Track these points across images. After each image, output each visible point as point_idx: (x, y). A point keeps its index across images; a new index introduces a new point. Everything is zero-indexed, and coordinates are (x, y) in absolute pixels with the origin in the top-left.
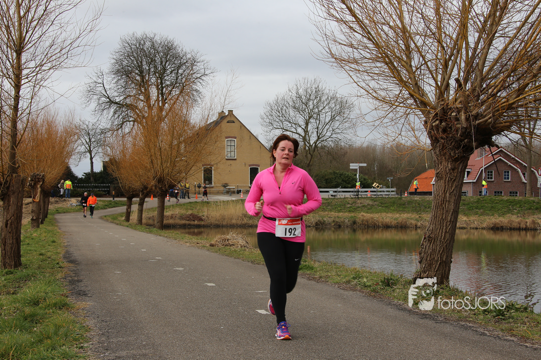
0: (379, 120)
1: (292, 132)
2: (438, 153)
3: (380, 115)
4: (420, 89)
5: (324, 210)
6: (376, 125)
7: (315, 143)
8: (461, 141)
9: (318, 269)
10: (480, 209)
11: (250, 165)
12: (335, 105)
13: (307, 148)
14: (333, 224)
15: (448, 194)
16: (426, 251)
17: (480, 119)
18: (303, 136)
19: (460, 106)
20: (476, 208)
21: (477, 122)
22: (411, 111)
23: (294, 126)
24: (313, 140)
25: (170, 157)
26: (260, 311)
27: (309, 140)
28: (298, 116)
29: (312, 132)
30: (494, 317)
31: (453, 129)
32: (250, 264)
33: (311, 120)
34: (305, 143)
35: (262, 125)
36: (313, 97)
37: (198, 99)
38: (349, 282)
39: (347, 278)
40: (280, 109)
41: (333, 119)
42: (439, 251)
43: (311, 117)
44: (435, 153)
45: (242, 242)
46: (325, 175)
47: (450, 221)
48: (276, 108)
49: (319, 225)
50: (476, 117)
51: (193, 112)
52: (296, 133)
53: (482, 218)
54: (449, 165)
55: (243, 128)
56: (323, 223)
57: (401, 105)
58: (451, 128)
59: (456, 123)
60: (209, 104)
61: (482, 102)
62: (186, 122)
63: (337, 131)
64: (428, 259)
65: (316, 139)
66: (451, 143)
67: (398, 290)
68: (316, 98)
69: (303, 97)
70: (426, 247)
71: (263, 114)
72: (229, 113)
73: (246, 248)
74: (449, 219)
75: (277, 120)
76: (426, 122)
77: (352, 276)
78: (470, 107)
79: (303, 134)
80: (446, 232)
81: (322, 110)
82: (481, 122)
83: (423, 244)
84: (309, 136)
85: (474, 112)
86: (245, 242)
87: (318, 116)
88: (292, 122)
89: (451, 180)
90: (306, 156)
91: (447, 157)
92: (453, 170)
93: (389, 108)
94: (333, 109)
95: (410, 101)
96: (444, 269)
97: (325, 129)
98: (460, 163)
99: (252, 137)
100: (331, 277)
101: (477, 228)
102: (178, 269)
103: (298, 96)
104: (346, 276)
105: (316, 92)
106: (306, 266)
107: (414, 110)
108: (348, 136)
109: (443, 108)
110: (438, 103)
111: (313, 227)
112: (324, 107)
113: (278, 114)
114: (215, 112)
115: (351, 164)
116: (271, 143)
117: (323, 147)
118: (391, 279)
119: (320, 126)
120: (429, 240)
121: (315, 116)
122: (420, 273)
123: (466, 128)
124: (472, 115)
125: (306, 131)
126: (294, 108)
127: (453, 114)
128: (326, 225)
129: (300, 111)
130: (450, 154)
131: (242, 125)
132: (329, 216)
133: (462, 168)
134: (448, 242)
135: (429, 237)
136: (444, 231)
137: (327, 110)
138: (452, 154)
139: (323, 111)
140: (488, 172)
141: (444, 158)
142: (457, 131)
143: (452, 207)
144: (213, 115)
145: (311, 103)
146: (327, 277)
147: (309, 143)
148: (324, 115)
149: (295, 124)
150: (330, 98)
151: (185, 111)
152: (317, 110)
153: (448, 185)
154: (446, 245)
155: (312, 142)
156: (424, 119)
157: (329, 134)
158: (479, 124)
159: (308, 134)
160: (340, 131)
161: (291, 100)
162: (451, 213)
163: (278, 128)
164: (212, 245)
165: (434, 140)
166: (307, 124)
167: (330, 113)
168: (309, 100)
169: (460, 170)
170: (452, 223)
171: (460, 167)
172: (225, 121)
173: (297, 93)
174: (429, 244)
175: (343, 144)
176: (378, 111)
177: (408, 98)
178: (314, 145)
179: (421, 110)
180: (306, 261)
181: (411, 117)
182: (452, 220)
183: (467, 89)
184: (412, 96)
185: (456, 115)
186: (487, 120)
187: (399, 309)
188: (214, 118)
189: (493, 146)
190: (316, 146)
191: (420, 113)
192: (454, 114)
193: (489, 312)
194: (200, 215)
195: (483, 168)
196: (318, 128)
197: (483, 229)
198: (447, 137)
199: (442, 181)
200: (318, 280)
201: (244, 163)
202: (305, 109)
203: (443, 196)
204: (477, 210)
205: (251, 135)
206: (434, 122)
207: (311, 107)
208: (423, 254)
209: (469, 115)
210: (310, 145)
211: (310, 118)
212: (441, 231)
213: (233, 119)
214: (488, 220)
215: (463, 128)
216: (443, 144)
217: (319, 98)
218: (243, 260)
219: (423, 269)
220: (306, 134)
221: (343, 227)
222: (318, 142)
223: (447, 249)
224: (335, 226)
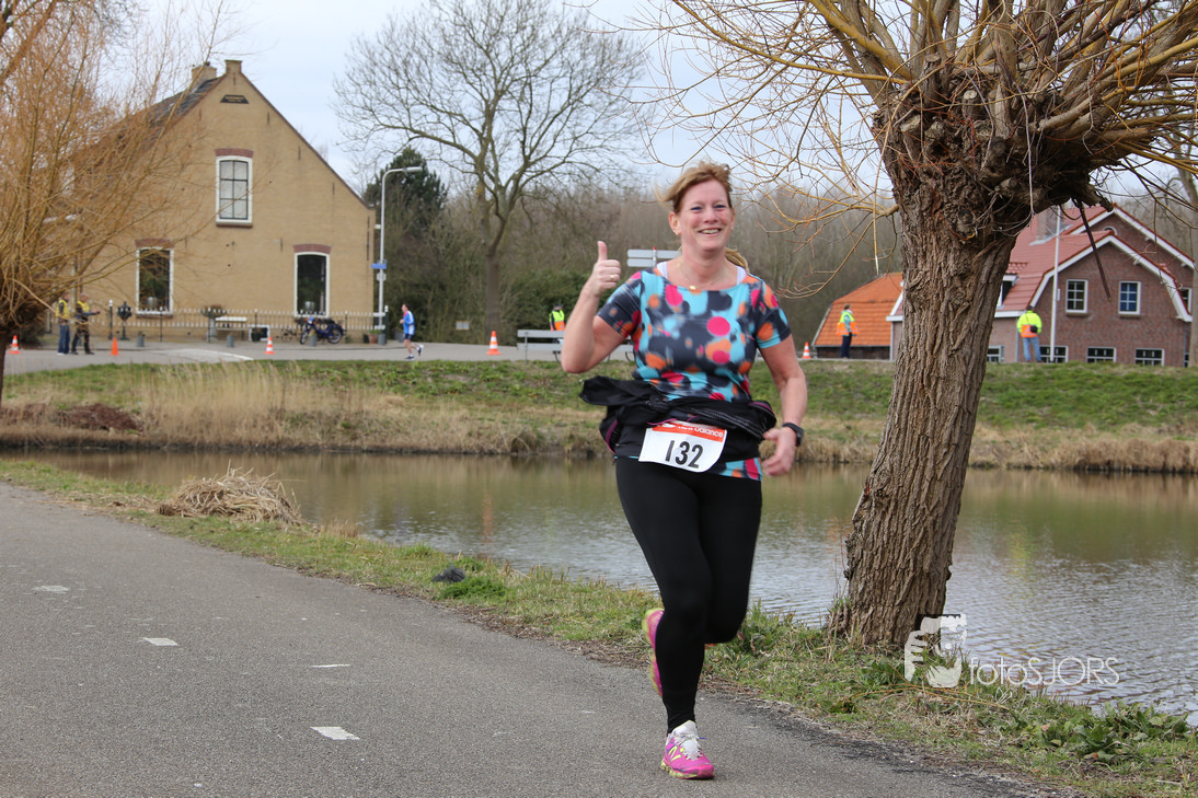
0: (729, 111)
1: (441, 141)
2: (915, 222)
3: (733, 93)
4: (864, 11)
5: (539, 400)
6: (719, 125)
7: (516, 178)
8: (992, 183)
9: (520, 593)
10: (1040, 405)
11: (298, 248)
12: (584, 56)
13: (489, 196)
14: (568, 447)
15: (943, 357)
16: (870, 539)
17: (1053, 114)
18: (477, 153)
19: (989, 69)
20: (1028, 402)
21: (1044, 123)
22: (834, 83)
23: (447, 121)
24: (508, 167)
25: (24, 210)
26: (325, 731)
27: (496, 170)
28: (459, 87)
29: (507, 144)
30: (1081, 755)
31: (967, 145)
32: (295, 574)
33: (504, 103)
34: (482, 180)
35: (339, 114)
36: (509, 26)
37: (123, 16)
38: (617, 637)
39: (613, 626)
40: (399, 62)
41: (574, 100)
42: (911, 540)
43: (503, 92)
44: (906, 222)
45: (269, 503)
46: (547, 286)
47: (949, 445)
48: (387, 57)
49: (524, 449)
50: (1042, 107)
51: (104, 60)
52: (454, 145)
53: (1047, 433)
54: (951, 262)
55: (275, 120)
56: (538, 443)
57: (801, 61)
58: (958, 140)
59: (975, 124)
60: (159, 37)
61: (1061, 59)
62: (81, 95)
63: (588, 140)
64: (876, 565)
65: (519, 164)
66: (959, 190)
67: (776, 665)
68: (520, 28)
69: (476, 24)
70: (868, 527)
71: (342, 77)
72: (228, 69)
73: (280, 521)
74: (946, 437)
75: (392, 100)
76: (879, 120)
77: (629, 619)
78: (1023, 72)
79: (476, 149)
80: (934, 478)
81: (539, 69)
82: (1057, 125)
83: (858, 518)
84: (495, 156)
85: (1035, 92)
86: (278, 503)
87: (527, 90)
88: (439, 106)
89: (955, 311)
90: (485, 222)
91: (945, 237)
92: (963, 277)
93: (761, 69)
94: (577, 69)
95: (831, 50)
96: (926, 598)
97: (549, 136)
98: (986, 256)
99: (306, 153)
100: (561, 619)
101: (1028, 468)
102: (48, 588)
103: (460, 20)
104: (608, 618)
105: (520, 8)
106: (479, 583)
107: (841, 78)
108: (623, 158)
109: (937, 74)
110: (920, 57)
111: (504, 454)
112: (547, 62)
113: (394, 77)
114: (182, 64)
115: (631, 253)
116: (370, 174)
117: (541, 195)
118: (756, 629)
119: (533, 125)
120: (879, 505)
121: (516, 89)
122: (849, 611)
123: (1008, 143)
124: (1028, 101)
125: (486, 139)
126: (449, 60)
127: (966, 96)
128: (546, 450)
129: (469, 73)
130: (955, 226)
131: (272, 112)
132: (556, 419)
133: (990, 273)
134: (941, 510)
135: (880, 493)
136: (928, 475)
137: (556, 72)
138: (961, 228)
139: (544, 74)
140: (1071, 287)
141: (934, 240)
142: (979, 150)
143: (955, 397)
144: (174, 74)
145: (503, 45)
146: (550, 619)
147: (495, 179)
148: (546, 89)
149: (450, 115)
150: (565, 32)
151: (75, 57)
152: (521, 69)
153: (946, 327)
154: (934, 522)
155: (504, 177)
156: (875, 109)
157: (560, 150)
158: (1048, 130)
159: (493, 151)
160: (598, 143)
161: (437, 33)
162: (951, 418)
163: (394, 127)
164: (166, 511)
165: (906, 180)
166: (489, 115)
167: (564, 82)
168: (496, 34)
169: (983, 279)
170: (955, 451)
171: (986, 270)
172: (215, 96)
173: (458, 11)
174: (878, 518)
175: (605, 184)
176: (724, 80)
177: (822, 41)
178: (511, 184)
179: (863, 81)
180: (480, 568)
181: (832, 102)
182: (955, 440)
183: (1016, 12)
184: (836, 31)
185: (978, 100)
186: (1075, 118)
187: (779, 727)
188: (179, 83)
189: (1091, 203)
190: (518, 190)
191: (862, 89)
192: (970, 95)
193: (1063, 739)
194: (127, 408)
195: (1054, 273)
196: (524, 130)
197: (1049, 468)
198: (946, 172)
199: (928, 314)
200: (519, 629)
201: (277, 241)
202: (484, 65)
203: (928, 363)
204: (1032, 409)
205: (303, 147)
206: (906, 120)
207: (504, 58)
208: (858, 550)
209: (1020, 101)
210: (499, 187)
211: (499, 94)
212: (917, 476)
213: (241, 90)
214: (1065, 441)
215: (997, 141)
216: (933, 194)
217: (529, 29)
218: (272, 563)
219: (857, 598)
220: (484, 149)
221: (600, 455)
222: (524, 178)
223: (935, 533)
224: (575, 455)
